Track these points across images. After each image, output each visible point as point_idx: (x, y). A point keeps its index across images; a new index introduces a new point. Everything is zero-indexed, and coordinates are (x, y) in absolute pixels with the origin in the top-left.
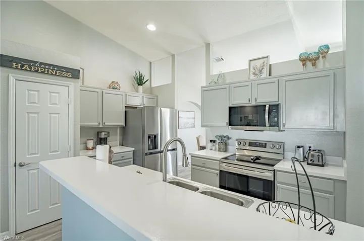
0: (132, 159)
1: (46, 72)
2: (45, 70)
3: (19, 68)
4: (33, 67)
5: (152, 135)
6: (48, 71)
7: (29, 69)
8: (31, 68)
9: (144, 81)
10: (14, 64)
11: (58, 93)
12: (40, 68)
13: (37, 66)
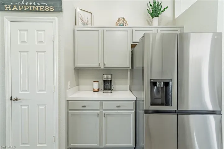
0: (133, 112)
1: (31, 10)
2: (29, 7)
3: (10, 9)
4: (20, 6)
5: (160, 81)
6: (32, 8)
7: (17, 9)
8: (18, 8)
9: (162, 9)
10: (6, 6)
11: (44, 30)
12: (25, 6)
13: (23, 5)
